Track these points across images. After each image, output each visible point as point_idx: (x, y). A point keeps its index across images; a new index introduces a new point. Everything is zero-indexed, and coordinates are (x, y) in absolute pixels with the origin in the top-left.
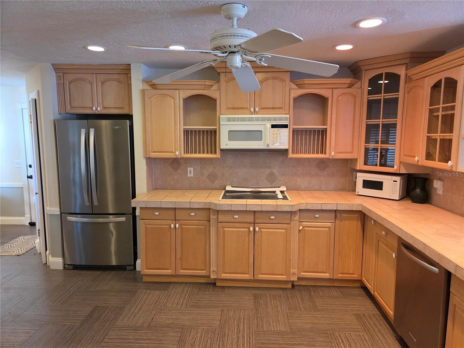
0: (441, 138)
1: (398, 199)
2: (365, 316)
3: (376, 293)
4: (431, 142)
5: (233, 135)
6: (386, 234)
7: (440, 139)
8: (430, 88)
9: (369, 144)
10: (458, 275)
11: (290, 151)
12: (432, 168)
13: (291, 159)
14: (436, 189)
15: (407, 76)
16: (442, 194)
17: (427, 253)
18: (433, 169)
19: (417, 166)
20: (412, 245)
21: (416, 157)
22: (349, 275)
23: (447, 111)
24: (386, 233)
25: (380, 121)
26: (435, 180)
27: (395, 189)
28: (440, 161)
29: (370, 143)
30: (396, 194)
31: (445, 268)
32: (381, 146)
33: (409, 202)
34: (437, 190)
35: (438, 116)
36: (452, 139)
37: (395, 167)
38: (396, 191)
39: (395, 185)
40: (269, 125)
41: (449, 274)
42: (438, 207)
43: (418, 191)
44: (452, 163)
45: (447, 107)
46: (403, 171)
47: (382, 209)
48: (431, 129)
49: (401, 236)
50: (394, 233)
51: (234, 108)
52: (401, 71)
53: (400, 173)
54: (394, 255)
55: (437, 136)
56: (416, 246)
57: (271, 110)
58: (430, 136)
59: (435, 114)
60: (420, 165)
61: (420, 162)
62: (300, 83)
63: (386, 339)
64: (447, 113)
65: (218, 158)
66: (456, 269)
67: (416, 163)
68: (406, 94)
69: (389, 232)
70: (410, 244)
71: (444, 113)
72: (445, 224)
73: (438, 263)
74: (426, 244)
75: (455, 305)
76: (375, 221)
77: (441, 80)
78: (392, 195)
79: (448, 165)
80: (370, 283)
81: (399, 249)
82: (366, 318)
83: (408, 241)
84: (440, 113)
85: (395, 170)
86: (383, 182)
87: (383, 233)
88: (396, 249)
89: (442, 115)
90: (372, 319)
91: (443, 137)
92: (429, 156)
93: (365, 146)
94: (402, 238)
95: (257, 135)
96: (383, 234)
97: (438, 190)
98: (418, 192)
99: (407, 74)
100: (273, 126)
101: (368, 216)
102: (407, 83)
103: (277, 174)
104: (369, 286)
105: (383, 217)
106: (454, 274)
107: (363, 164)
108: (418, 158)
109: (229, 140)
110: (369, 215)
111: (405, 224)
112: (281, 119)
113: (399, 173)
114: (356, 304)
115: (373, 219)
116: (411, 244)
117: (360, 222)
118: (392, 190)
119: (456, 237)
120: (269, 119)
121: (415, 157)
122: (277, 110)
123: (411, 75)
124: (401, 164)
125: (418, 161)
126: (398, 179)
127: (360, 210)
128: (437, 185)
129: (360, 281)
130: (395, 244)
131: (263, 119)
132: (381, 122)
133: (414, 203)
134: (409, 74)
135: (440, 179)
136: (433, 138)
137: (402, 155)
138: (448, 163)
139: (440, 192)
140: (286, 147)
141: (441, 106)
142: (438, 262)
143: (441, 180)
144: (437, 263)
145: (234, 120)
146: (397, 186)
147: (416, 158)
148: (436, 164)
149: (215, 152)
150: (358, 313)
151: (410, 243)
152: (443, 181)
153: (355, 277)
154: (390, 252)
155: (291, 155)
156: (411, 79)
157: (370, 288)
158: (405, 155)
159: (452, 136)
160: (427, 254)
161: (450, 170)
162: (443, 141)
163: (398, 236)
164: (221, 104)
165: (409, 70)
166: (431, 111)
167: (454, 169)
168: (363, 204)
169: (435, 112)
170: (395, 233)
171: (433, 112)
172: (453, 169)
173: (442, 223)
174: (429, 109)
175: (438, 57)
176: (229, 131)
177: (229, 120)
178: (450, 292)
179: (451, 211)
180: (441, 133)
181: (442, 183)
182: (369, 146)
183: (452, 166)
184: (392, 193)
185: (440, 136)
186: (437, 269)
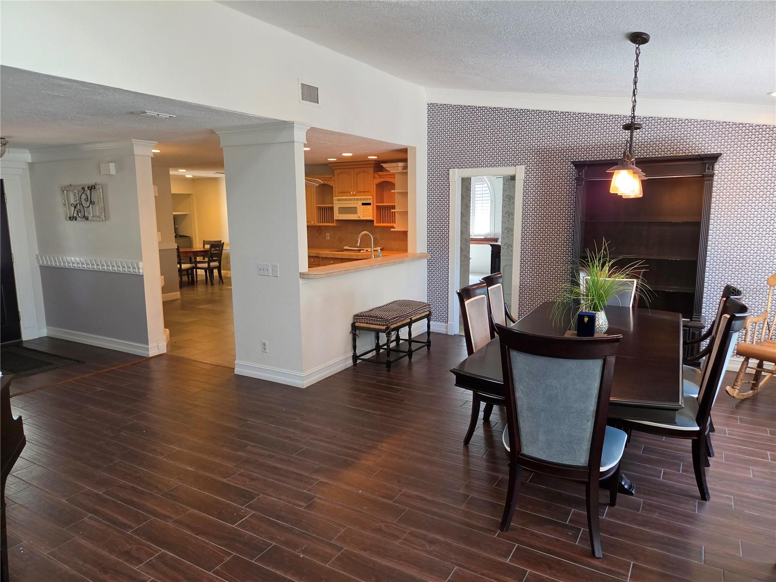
5: (343, 210)
11: (375, 221)
13: (376, 226)
40: (360, 203)
51: (342, 192)
57: (363, 193)
62: (380, 174)
65: (335, 226)
95: (353, 210)
100: (363, 204)
103: (379, 238)
109: (339, 214)
112: (367, 199)
120: (360, 200)
122: (366, 193)
131: (357, 200)
140: (370, 218)
145: (341, 200)
149: (333, 222)
155: (375, 224)
164: (336, 190)
176: (339, 208)
177: (338, 200)
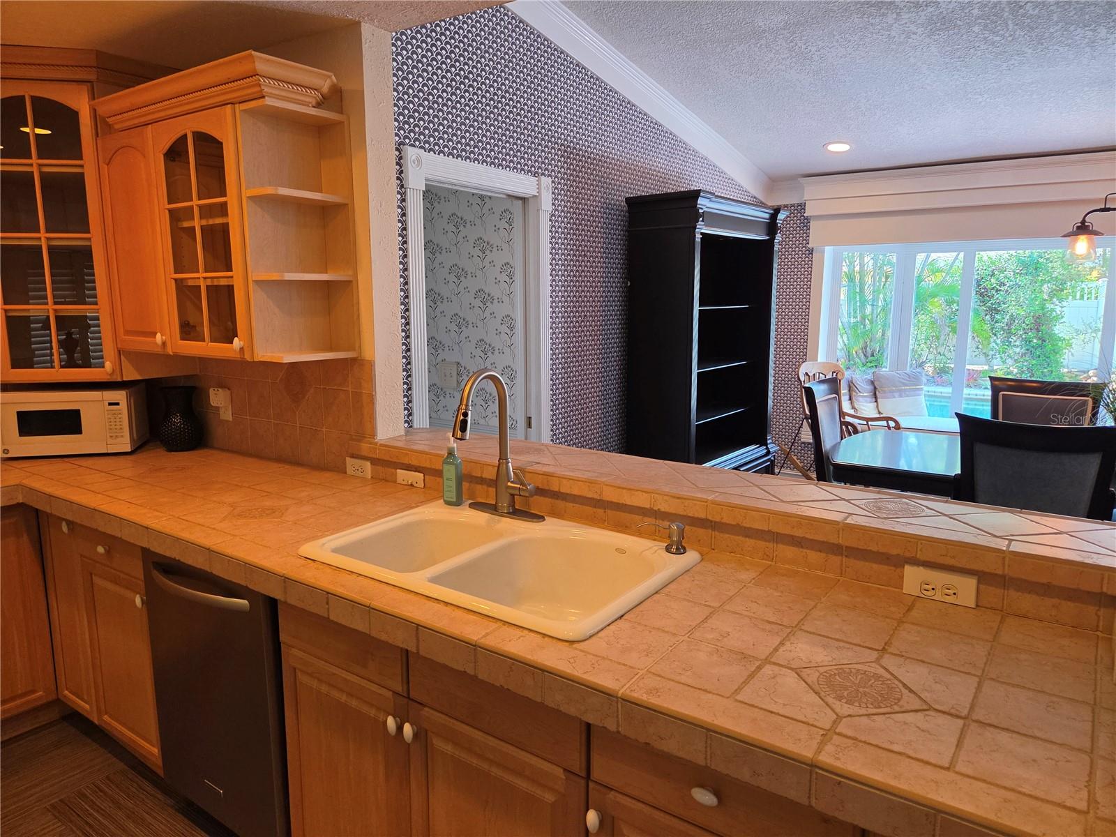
0: (209, 282)
1: (130, 450)
2: (82, 796)
3: (106, 717)
4: (186, 293)
6: (108, 552)
7: (207, 286)
8: (162, 156)
9: (29, 304)
10: (292, 601)
12: (199, 358)
14: (217, 408)
15: (98, 117)
16: (231, 419)
17: (218, 570)
18: (203, 361)
19: (162, 357)
20: (179, 560)
21: (159, 335)
22: (18, 702)
23: (211, 217)
24: (107, 548)
25: (40, 238)
26: (211, 390)
27: (118, 424)
28: (214, 339)
29: (31, 301)
30: (122, 436)
31: (262, 594)
32: (55, 311)
33: (161, 452)
34: (220, 410)
35: (193, 228)
36: (233, 285)
37: (108, 365)
38: (121, 429)
39: (115, 414)
41: (272, 604)
42: (228, 451)
43: (177, 420)
44: (242, 343)
45: (210, 206)
46: (131, 374)
47: (84, 486)
48: (181, 261)
49: (147, 547)
50: (129, 543)
52: (80, 102)
53: (125, 379)
54: (138, 601)
55: (199, 278)
56: (189, 560)
58: (182, 280)
59: (186, 224)
60: (171, 353)
61: (169, 344)
63: (151, 827)
64: (211, 222)
66: (285, 588)
67: (159, 350)
68: (104, 168)
69: (113, 543)
70: (175, 559)
71: (204, 222)
72: (249, 487)
73: (246, 587)
74: (214, 548)
75: (295, 669)
76: (69, 523)
77: (184, 137)
78: (110, 441)
79: (234, 348)
80: (86, 698)
81: (149, 580)
82: (88, 797)
83: (168, 554)
84: (197, 223)
85: (107, 374)
86: (79, 410)
87: (101, 549)
88: (141, 583)
89: (201, 226)
90: (105, 793)
91: (212, 282)
92: (188, 330)
93: (6, 311)
94: (152, 549)
96: (101, 555)
97: (221, 412)
98: (177, 423)
99: (95, 110)
101: (48, 515)
102: (99, 135)
104: (84, 706)
105: (93, 505)
106: (283, 599)
107: (9, 366)
108: (162, 335)
110: (49, 511)
111: (154, 510)
113: (119, 379)
114: (54, 772)
115: (64, 519)
116: (177, 559)
117: (25, 537)
118: (111, 429)
119: (274, 512)
121: (155, 334)
123: (108, 116)
124: (122, 356)
125: (164, 343)
126: (120, 396)
127: (21, 501)
128: (218, 398)
129: (58, 702)
130: (136, 569)
132: (43, 239)
133: (173, 453)
134: (100, 111)
135: (222, 385)
136: (191, 283)
137: (121, 331)
138: (232, 343)
139: (227, 415)
141: (196, 202)
142: (243, 583)
143: (225, 387)
144: (243, 586)
146: (120, 416)
147: (159, 338)
148: (207, 348)
150: (62, 797)
151: (173, 557)
152: (229, 389)
153: (40, 698)
154: (128, 594)
156: (109, 126)
157: (87, 711)
158: (127, 332)
159: (232, 277)
160: (217, 574)
161: (240, 359)
162: (213, 290)
163: (142, 548)
165: (98, 98)
166: (175, 216)
167: (248, 357)
168: (26, 482)
169: (184, 220)
170: (132, 541)
171: (179, 220)
172: (246, 357)
173: (241, 487)
174: (170, 211)
175: (154, 80)
178: (279, 643)
179: (259, 456)
180: (206, 272)
181: (228, 392)
182: (29, 310)
183: (242, 349)
184: (111, 437)
185: (205, 278)
186: (245, 602)
